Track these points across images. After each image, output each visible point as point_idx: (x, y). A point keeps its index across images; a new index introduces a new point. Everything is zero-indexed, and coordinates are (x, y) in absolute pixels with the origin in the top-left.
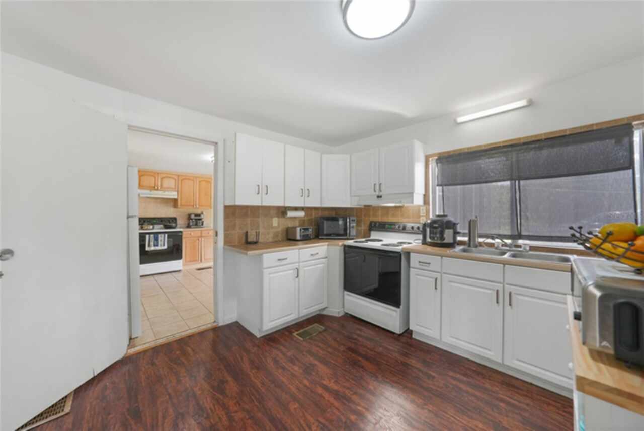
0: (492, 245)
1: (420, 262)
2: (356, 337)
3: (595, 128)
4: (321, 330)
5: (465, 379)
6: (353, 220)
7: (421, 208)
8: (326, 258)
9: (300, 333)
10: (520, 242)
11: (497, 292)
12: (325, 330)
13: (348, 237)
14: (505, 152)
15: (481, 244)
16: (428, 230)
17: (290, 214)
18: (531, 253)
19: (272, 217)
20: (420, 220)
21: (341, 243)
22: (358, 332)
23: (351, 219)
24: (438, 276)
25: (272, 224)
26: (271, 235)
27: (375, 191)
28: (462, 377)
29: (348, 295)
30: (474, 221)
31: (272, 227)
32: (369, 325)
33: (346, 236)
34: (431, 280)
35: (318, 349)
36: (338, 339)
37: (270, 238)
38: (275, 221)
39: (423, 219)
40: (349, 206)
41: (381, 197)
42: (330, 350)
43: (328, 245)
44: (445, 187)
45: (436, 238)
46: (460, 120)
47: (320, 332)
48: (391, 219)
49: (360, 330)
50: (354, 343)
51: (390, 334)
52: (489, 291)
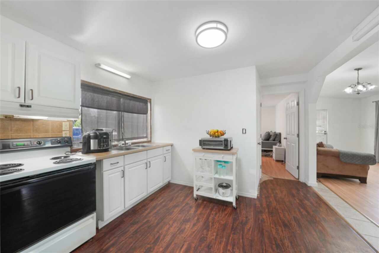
7: (64, 123)
52: (143, 165)
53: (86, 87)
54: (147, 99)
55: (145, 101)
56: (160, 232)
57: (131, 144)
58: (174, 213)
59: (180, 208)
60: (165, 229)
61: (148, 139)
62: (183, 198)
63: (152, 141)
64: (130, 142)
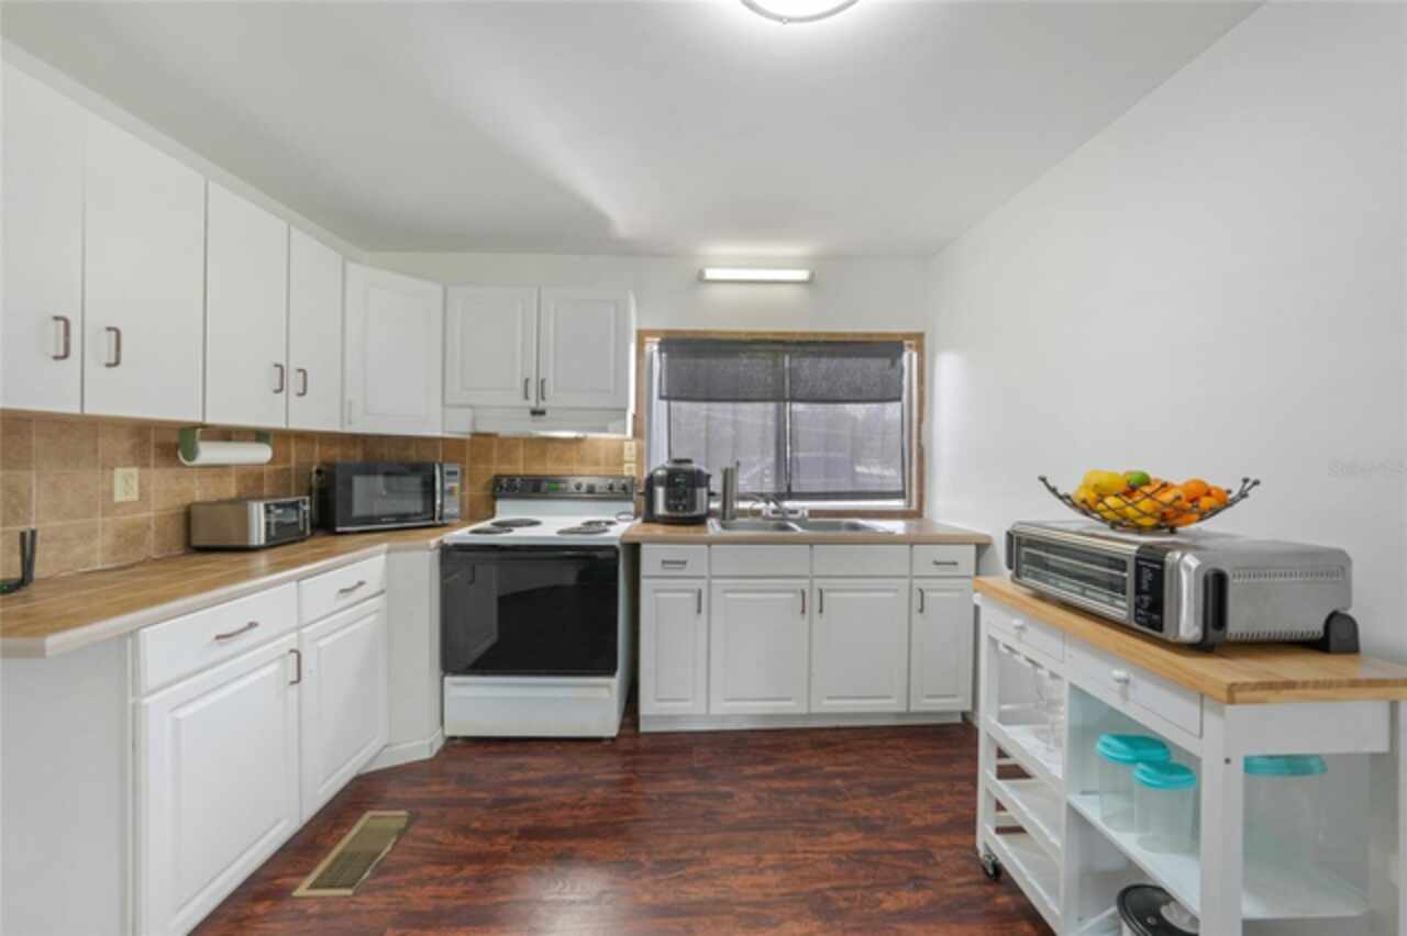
0: (757, 513)
1: (664, 562)
2: (518, 792)
3: (875, 339)
4: (402, 824)
5: (771, 769)
6: (450, 473)
7: (627, 444)
8: (382, 592)
9: (321, 877)
10: (788, 504)
11: (803, 593)
12: (412, 820)
13: (438, 522)
14: (775, 351)
15: (744, 513)
16: (660, 492)
17: (210, 453)
18: (811, 520)
19: (110, 466)
20: (623, 471)
21: (434, 539)
22: (517, 776)
23: (445, 469)
24: (701, 584)
25: (111, 494)
26: (103, 541)
27: (526, 397)
28: (762, 769)
29: (456, 684)
30: (732, 470)
31: (110, 507)
32: (529, 743)
33: (433, 518)
34: (688, 595)
35: (430, 890)
36: (476, 825)
37: (97, 553)
38: (126, 483)
39: (630, 469)
40: (438, 434)
41: (542, 413)
42: (469, 871)
43: (389, 552)
44: (673, 404)
45: (680, 508)
46: (711, 274)
47: (401, 833)
48: (549, 468)
49: (520, 767)
50: (526, 810)
51: (592, 746)
52: (791, 595)
53: (676, 345)
54: (899, 339)
55: (888, 348)
56: (708, 854)
57: (806, 513)
58: (825, 839)
59: (872, 844)
60: (730, 860)
61: (910, 505)
62: (942, 818)
63: (926, 514)
64: (803, 508)
